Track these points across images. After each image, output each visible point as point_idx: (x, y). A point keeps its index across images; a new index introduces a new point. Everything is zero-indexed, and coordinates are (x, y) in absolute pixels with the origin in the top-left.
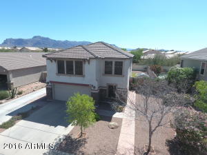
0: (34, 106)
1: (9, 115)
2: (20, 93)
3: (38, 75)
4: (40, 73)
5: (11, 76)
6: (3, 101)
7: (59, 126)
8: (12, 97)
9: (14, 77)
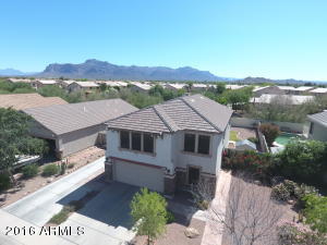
0: (89, 190)
1: (60, 202)
2: (71, 167)
3: (94, 137)
4: (96, 135)
5: (60, 142)
6: (51, 179)
7: (120, 227)
8: (62, 173)
9: (64, 143)
